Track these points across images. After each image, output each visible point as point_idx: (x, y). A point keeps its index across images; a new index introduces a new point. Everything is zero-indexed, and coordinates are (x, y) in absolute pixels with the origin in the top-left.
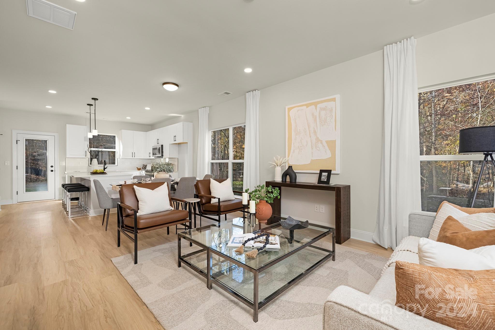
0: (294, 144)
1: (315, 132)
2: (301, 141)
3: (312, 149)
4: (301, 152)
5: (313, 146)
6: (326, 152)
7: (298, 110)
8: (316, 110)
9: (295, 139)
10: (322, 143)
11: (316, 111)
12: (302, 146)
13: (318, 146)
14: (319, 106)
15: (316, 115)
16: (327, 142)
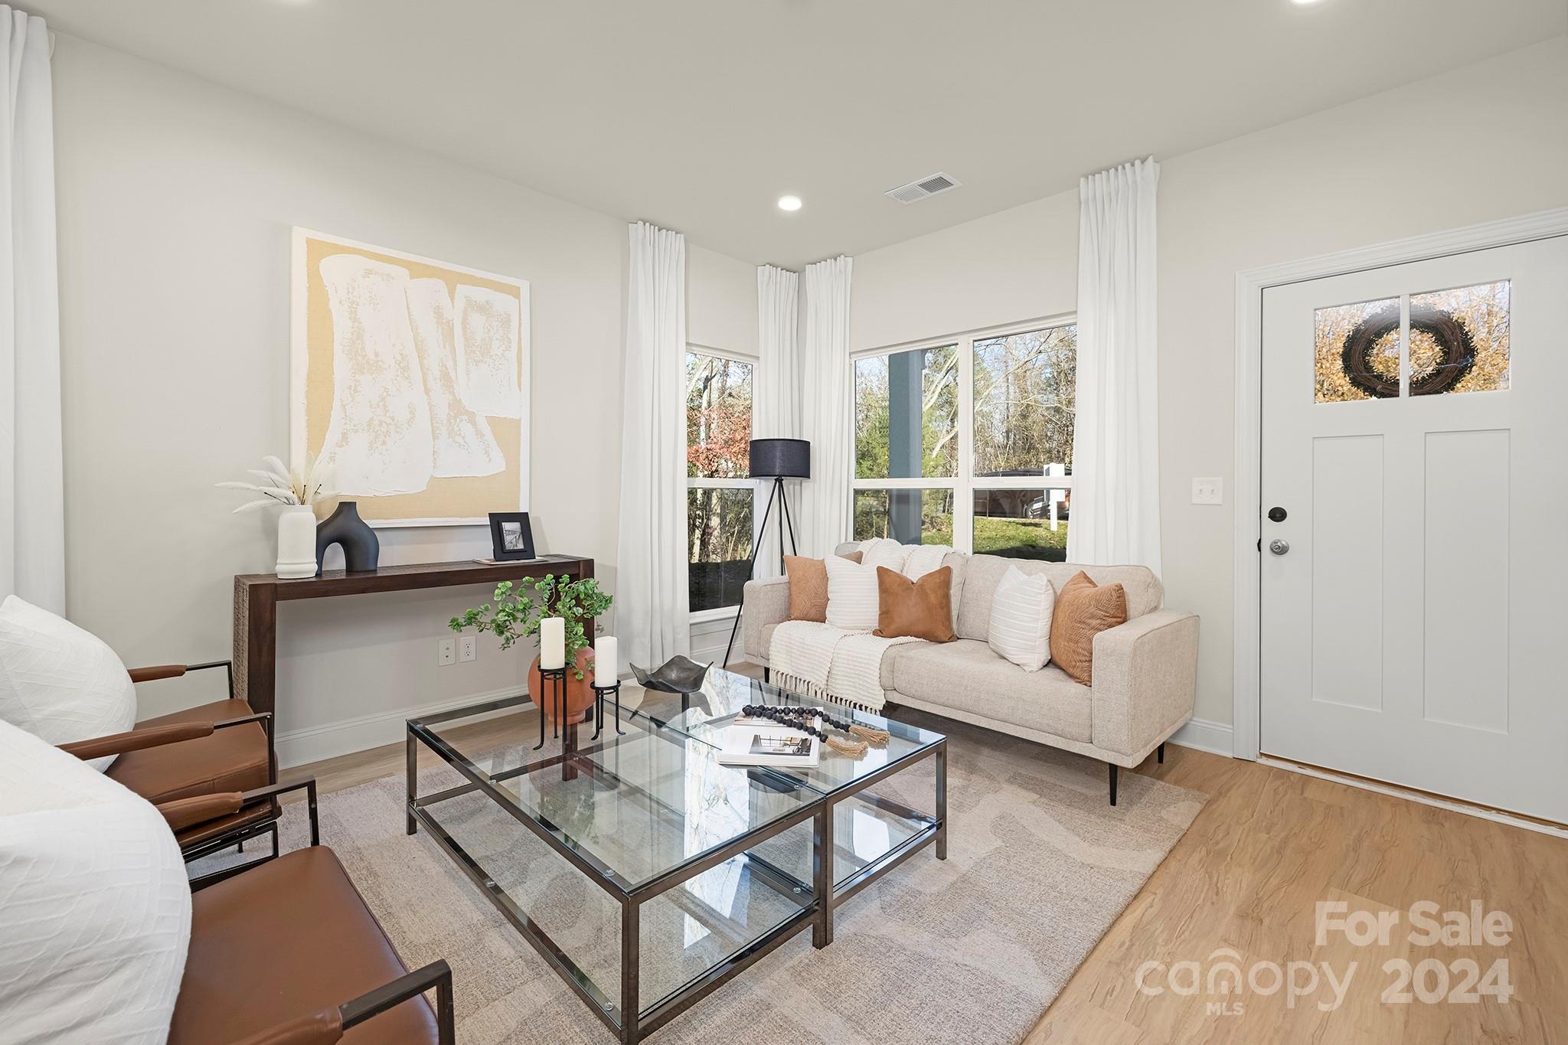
0: (344, 406)
1: (447, 380)
2: (383, 399)
3: (434, 439)
4: (384, 443)
5: (438, 428)
6: (488, 455)
7: (368, 273)
8: (453, 303)
9: (350, 388)
10: (473, 423)
11: (453, 306)
12: (389, 421)
13: (460, 430)
14: (462, 290)
15: (453, 320)
16: (491, 420)
